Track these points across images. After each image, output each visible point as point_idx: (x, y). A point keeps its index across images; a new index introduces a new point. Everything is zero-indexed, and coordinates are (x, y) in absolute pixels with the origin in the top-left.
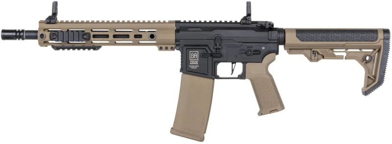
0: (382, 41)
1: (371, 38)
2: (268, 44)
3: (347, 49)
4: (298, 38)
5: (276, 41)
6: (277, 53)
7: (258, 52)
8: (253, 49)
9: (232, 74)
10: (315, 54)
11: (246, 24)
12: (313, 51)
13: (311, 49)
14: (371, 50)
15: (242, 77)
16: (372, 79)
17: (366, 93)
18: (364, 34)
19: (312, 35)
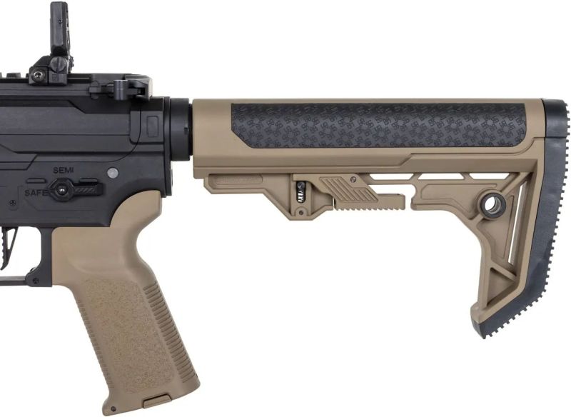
0: (540, 144)
1: (501, 132)
2: (131, 160)
3: (417, 174)
4: (240, 136)
5: (161, 148)
6: (166, 190)
7: (91, 189)
8: (76, 177)
9: (5, 264)
10: (304, 190)
11: (49, 85)
12: (298, 182)
13: (290, 175)
14: (503, 176)
15: (40, 277)
16: (506, 278)
17: (486, 328)
18: (475, 120)
19: (291, 124)
